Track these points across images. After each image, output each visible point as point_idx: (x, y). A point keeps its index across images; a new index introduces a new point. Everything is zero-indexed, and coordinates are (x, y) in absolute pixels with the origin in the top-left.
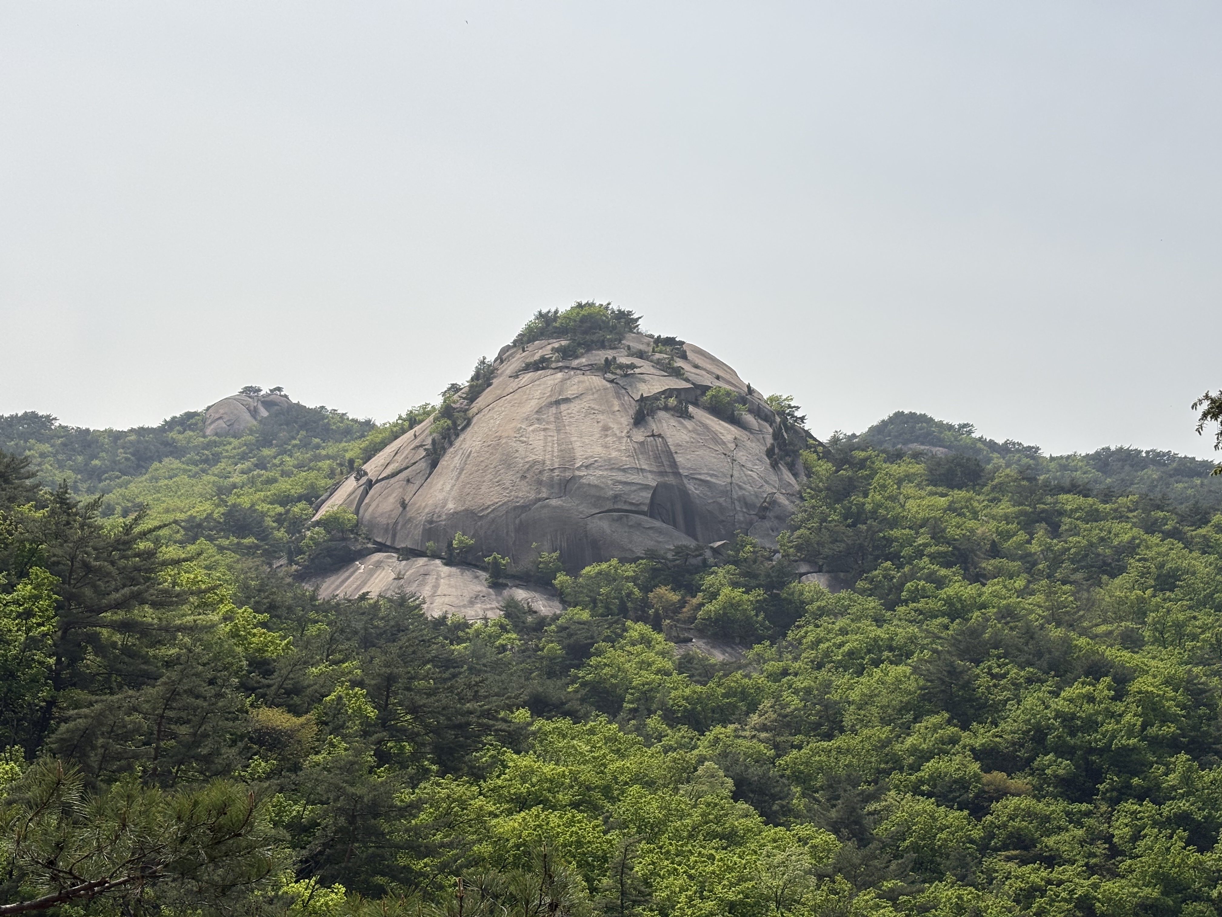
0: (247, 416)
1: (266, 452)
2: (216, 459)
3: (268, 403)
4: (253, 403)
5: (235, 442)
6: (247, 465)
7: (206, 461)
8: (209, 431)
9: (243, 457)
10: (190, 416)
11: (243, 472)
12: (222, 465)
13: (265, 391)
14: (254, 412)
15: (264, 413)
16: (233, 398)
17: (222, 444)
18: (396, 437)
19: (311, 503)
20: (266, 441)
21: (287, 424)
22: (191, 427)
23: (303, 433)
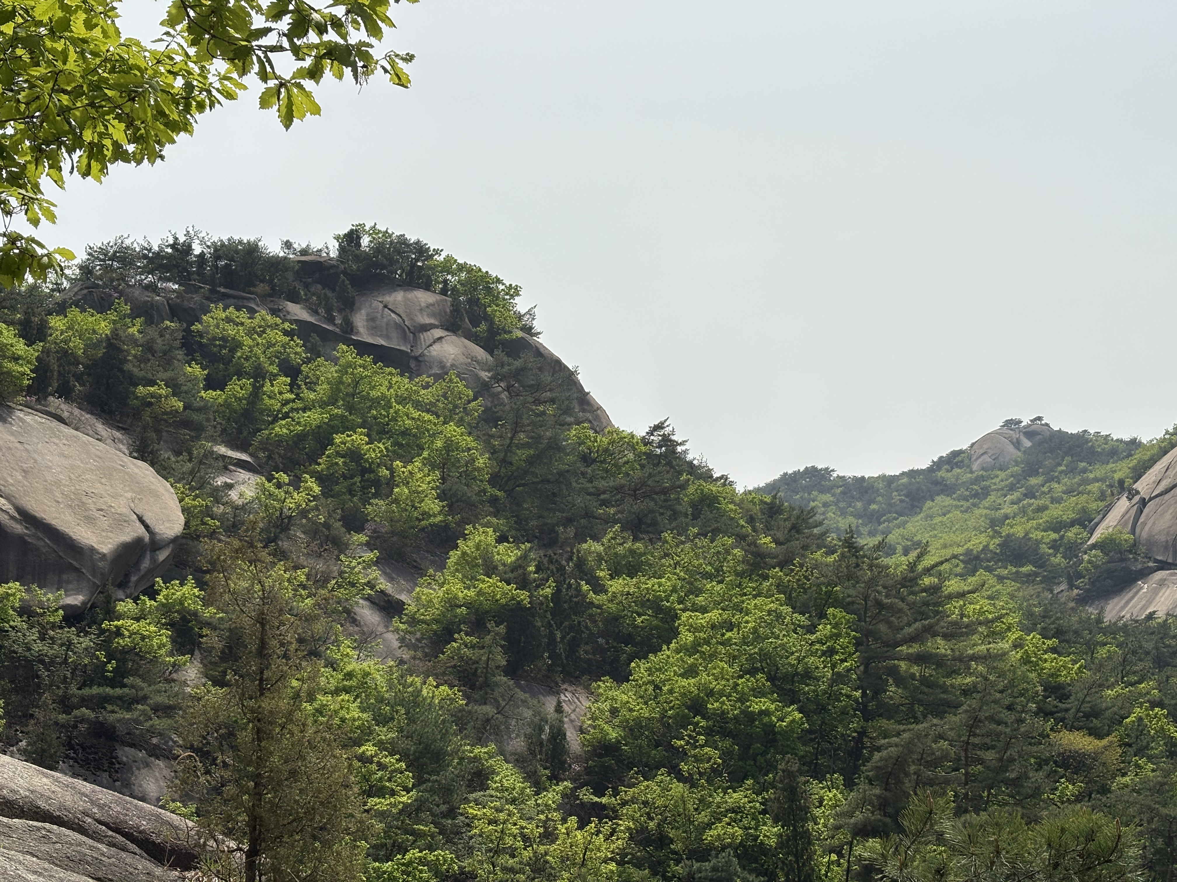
0: (1011, 449)
1: (1034, 481)
2: (986, 492)
3: (1029, 433)
4: (1015, 435)
5: (1002, 475)
6: (1016, 495)
7: (976, 495)
8: (975, 467)
9: (1012, 488)
10: (955, 454)
11: (1013, 503)
12: (992, 498)
13: (1026, 422)
14: (1017, 444)
15: (1027, 443)
16: (995, 433)
17: (989, 477)
18: (1165, 452)
19: (1085, 527)
20: (1032, 470)
21: (1051, 451)
22: (958, 465)
23: (1068, 459)
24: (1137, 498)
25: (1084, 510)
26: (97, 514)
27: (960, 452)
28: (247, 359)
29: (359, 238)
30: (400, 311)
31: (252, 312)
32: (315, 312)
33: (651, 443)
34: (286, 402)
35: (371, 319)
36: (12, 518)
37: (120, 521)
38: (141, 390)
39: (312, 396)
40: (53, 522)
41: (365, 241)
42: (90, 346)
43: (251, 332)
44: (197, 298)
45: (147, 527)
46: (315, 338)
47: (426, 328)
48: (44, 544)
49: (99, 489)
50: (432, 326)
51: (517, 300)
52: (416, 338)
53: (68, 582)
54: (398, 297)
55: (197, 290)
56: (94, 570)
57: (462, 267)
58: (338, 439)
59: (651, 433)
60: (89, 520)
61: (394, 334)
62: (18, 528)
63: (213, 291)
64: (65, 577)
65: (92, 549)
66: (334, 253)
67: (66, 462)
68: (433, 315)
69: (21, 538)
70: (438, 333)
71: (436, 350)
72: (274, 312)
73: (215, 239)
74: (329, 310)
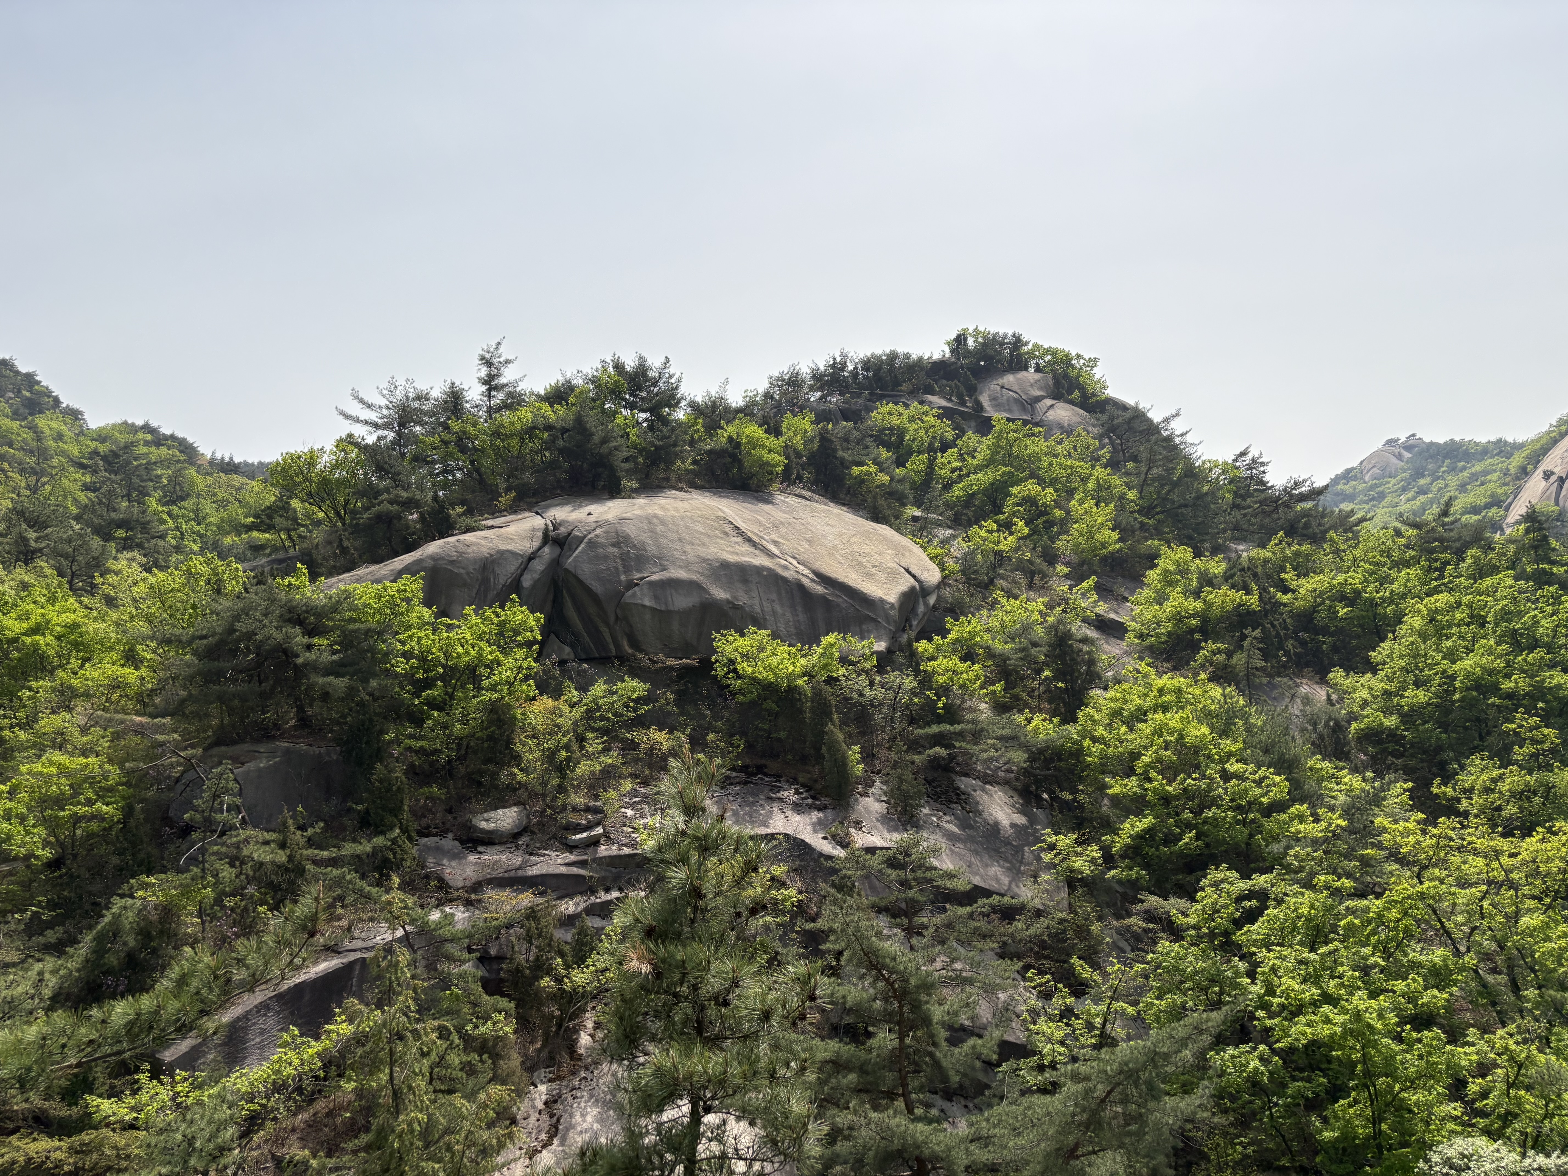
0: (1395, 461)
1: (1422, 482)
2: (1382, 496)
3: (1408, 448)
4: (1397, 450)
5: (1393, 481)
6: (1410, 495)
7: (1373, 499)
8: (1367, 478)
9: (1404, 490)
10: (1348, 471)
11: (1409, 500)
12: (1388, 499)
13: (1403, 439)
14: (1400, 457)
15: (1407, 455)
16: (1380, 450)
17: (1381, 485)
18: (1555, 442)
19: (1500, 507)
20: (1419, 474)
21: (1431, 457)
22: (1355, 478)
23: (1447, 461)
24: (1553, 478)
25: (1492, 495)
26: (874, 570)
27: (1352, 469)
28: (913, 440)
29: (965, 340)
30: (1016, 389)
31: (907, 406)
32: (950, 400)
33: (1237, 468)
34: (954, 470)
35: (993, 399)
36: (812, 580)
37: (892, 575)
38: (856, 470)
39: (975, 462)
40: (846, 580)
41: (971, 342)
42: (807, 441)
43: (912, 420)
44: (860, 401)
45: (914, 577)
46: (958, 419)
47: (1038, 399)
48: (842, 600)
49: (867, 549)
50: (1043, 397)
51: (1095, 370)
52: (1033, 409)
53: (869, 632)
54: (1009, 379)
55: (859, 396)
56: (887, 618)
57: (1048, 351)
58: (1014, 490)
59: (1235, 460)
60: (869, 576)
61: (1015, 408)
62: (819, 589)
63: (871, 394)
64: (864, 627)
65: (882, 601)
66: (948, 354)
67: (835, 530)
68: (1041, 389)
69: (823, 597)
70: (1049, 402)
71: (1051, 415)
72: (921, 403)
73: (862, 356)
74: (960, 397)
